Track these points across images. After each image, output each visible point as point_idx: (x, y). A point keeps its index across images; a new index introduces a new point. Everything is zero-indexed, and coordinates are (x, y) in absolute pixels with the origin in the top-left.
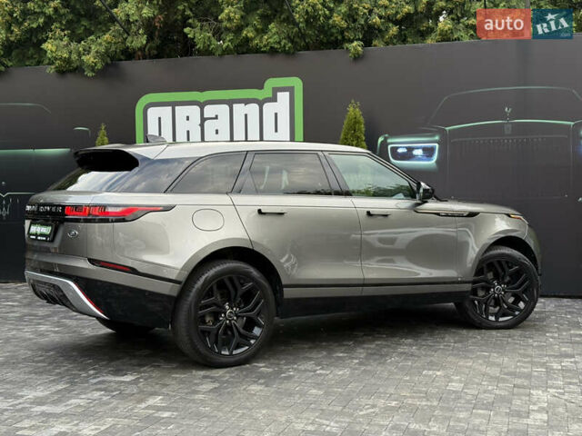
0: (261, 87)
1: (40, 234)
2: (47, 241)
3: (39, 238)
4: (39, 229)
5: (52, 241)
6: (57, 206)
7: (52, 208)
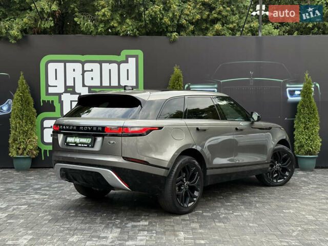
0: (119, 54)
1: (81, 143)
2: (88, 146)
3: (79, 145)
4: (78, 140)
5: (93, 147)
6: (97, 127)
7: (93, 128)
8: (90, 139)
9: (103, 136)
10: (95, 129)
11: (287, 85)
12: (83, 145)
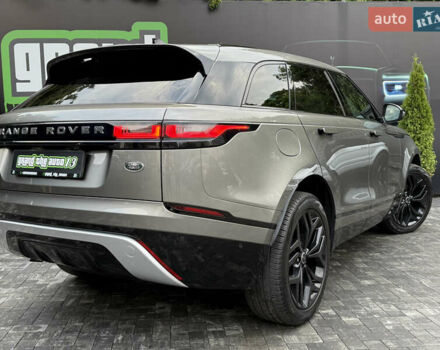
0: (129, 29)
1: (50, 170)
2: (70, 177)
3: (47, 174)
4: (43, 162)
5: (82, 178)
6: (92, 126)
7: (79, 130)
8: (76, 159)
9: (108, 149)
10: (86, 130)
11: (384, 77)
12: (56, 175)
